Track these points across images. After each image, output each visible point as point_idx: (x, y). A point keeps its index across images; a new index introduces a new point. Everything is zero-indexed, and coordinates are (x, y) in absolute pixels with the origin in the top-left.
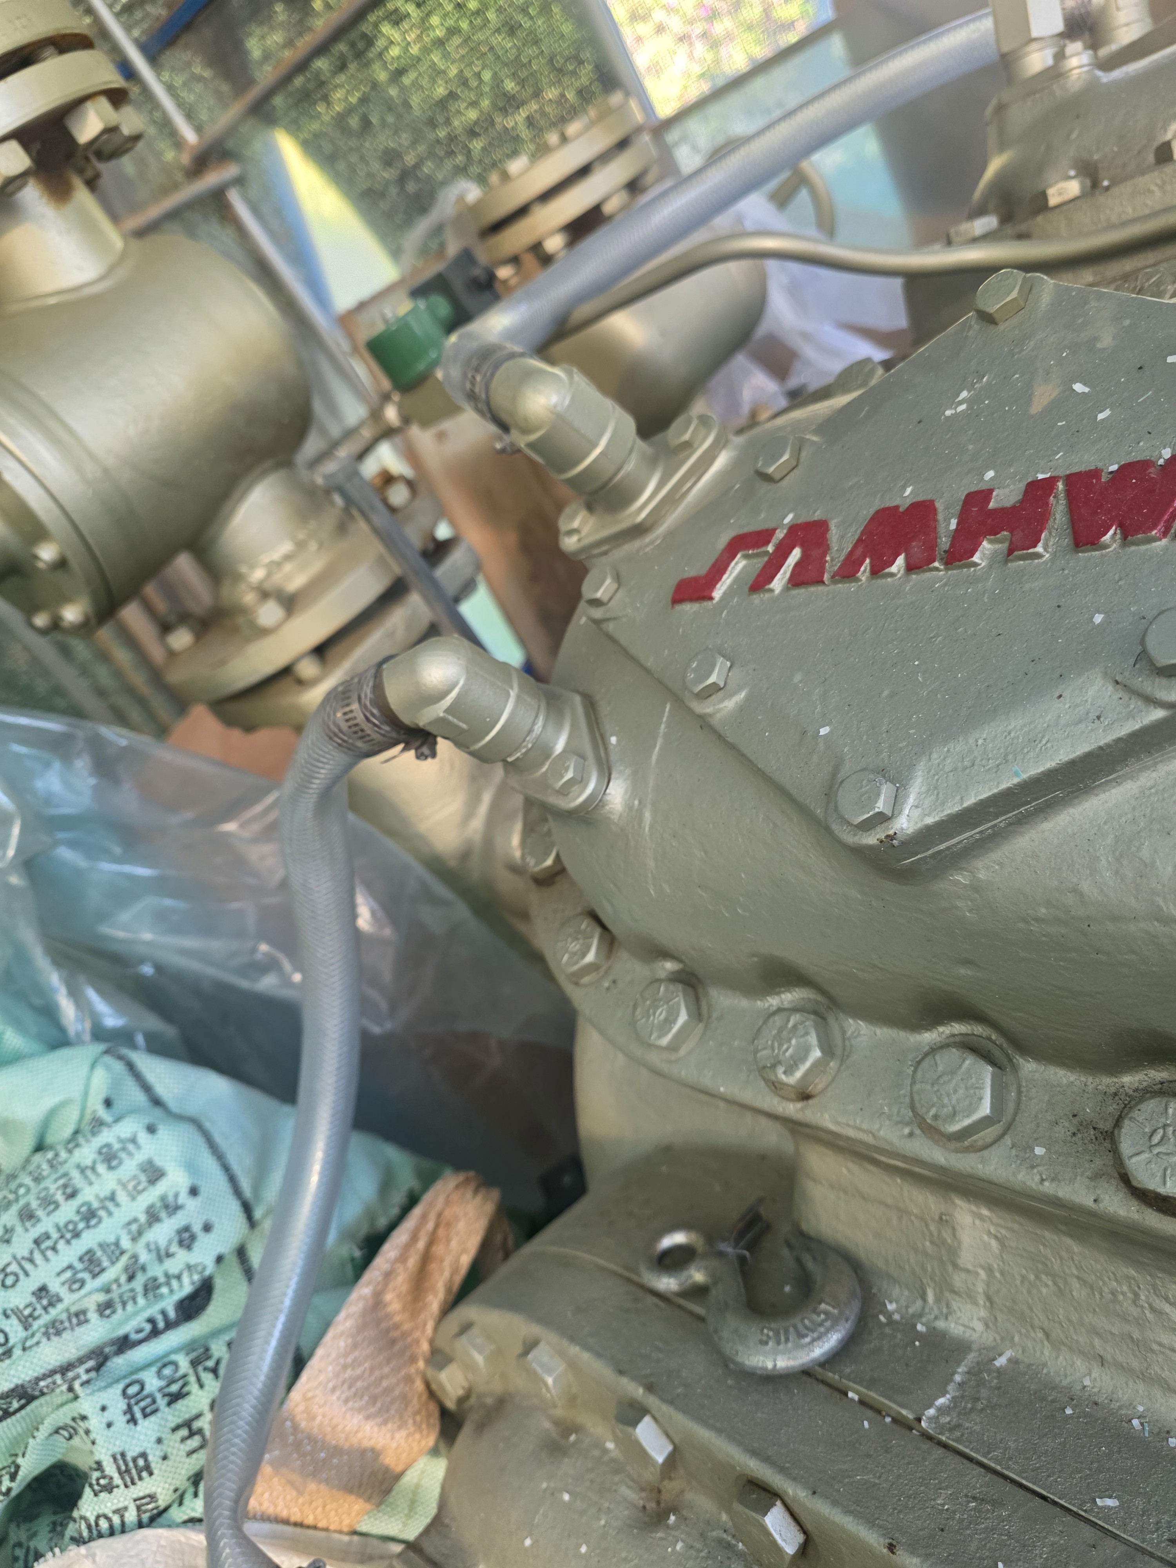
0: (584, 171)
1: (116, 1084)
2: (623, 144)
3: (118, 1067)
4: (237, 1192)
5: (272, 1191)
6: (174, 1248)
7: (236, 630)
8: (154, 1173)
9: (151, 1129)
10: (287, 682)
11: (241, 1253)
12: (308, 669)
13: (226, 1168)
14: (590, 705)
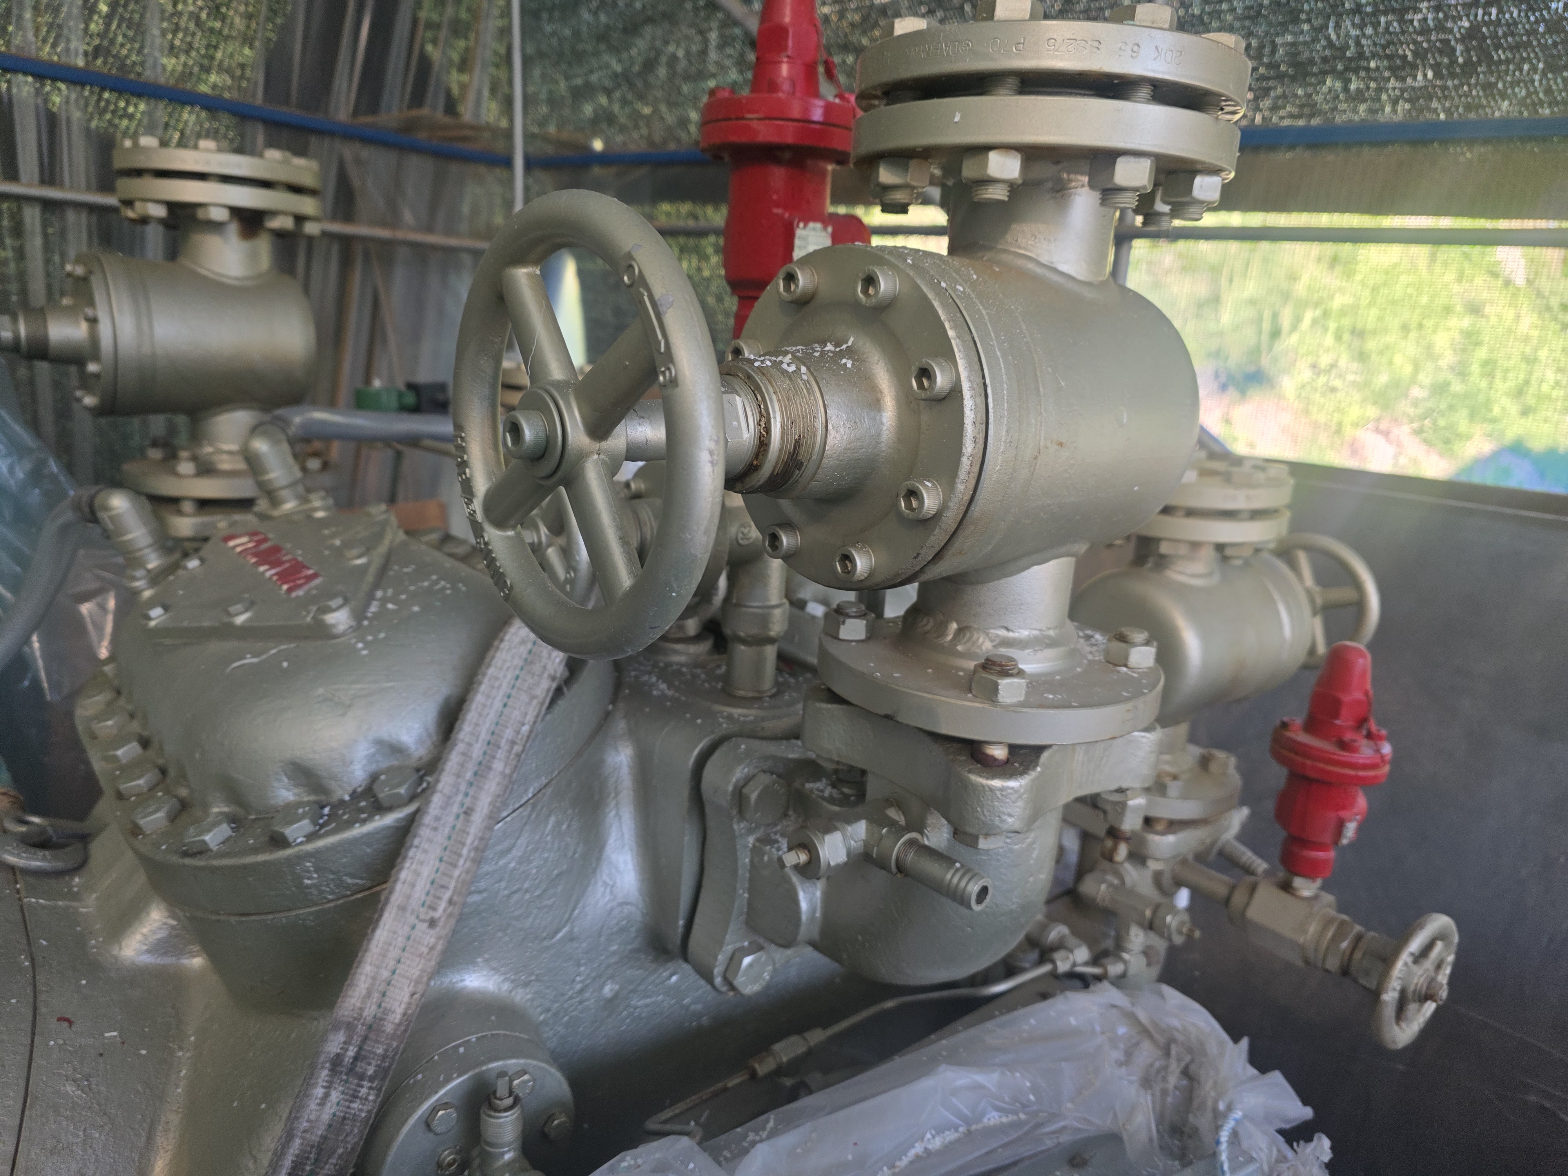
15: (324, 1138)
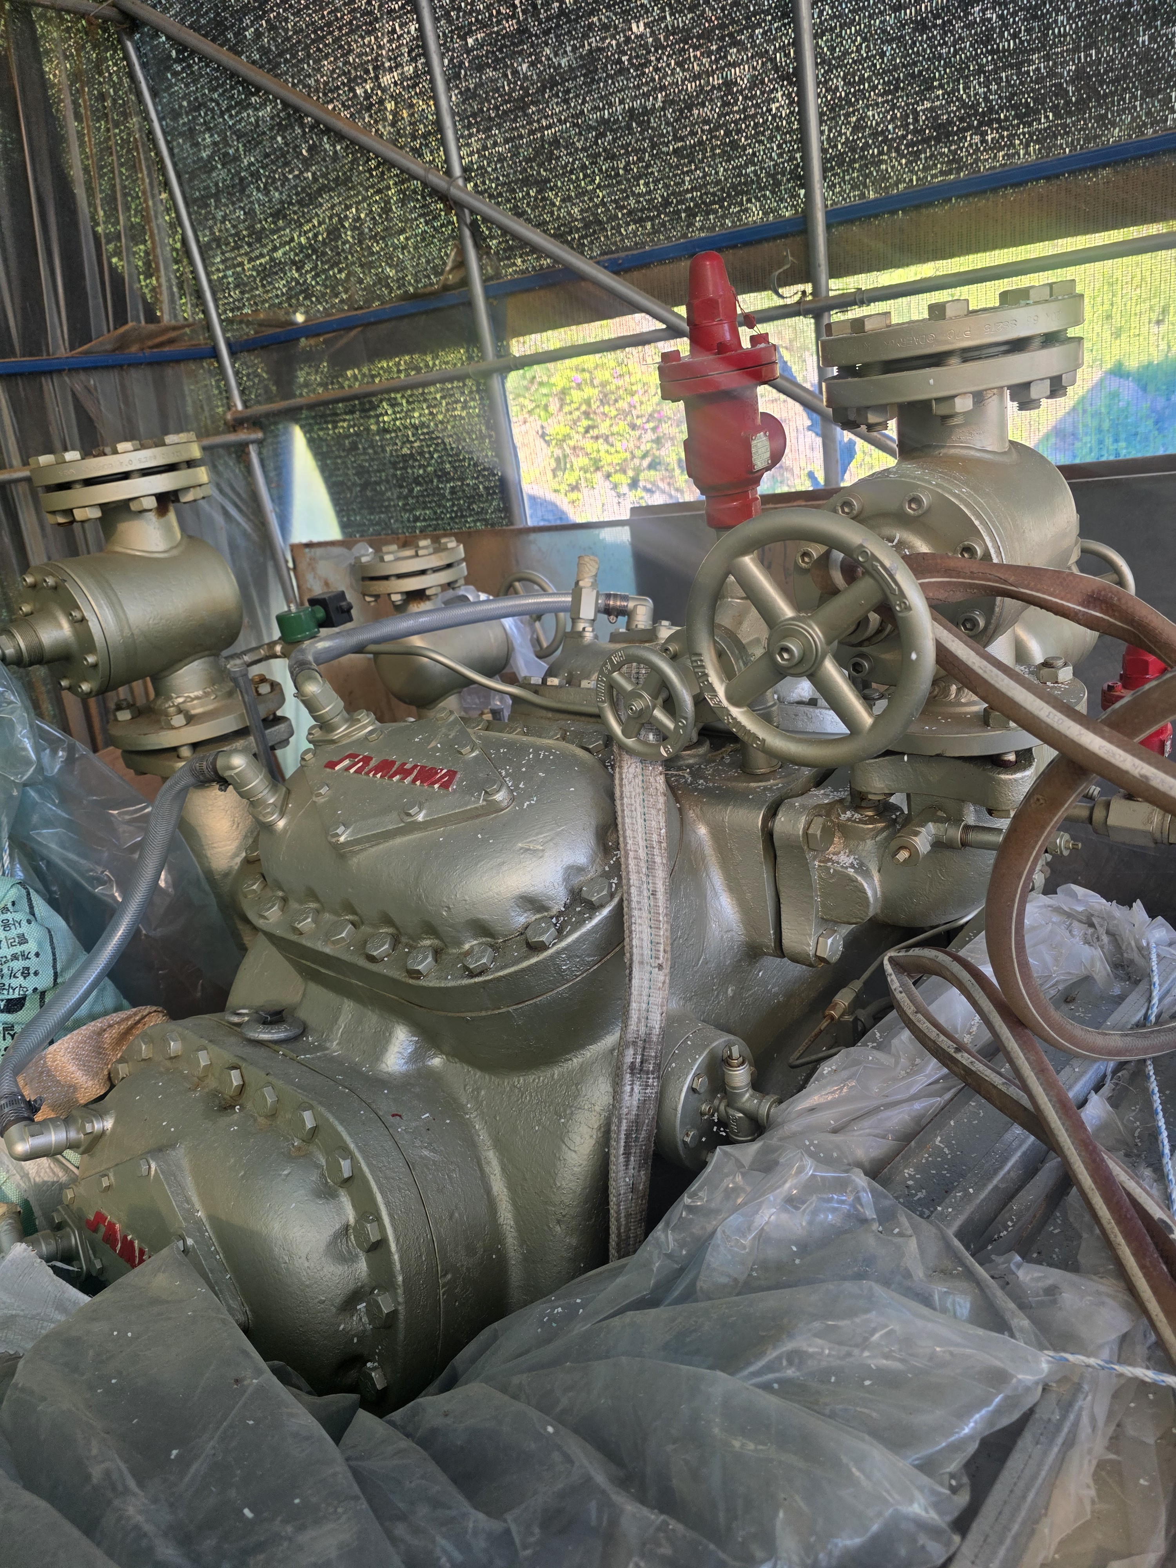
0: (423, 572)
1: (20, 897)
2: (449, 566)
3: (24, 892)
4: (54, 967)
5: (68, 975)
6: (19, 974)
7: (158, 721)
8: (23, 940)
9: (29, 922)
10: (175, 754)
11: (43, 994)
12: (186, 752)
13: (54, 954)
14: (289, 792)
15: (637, 1115)
